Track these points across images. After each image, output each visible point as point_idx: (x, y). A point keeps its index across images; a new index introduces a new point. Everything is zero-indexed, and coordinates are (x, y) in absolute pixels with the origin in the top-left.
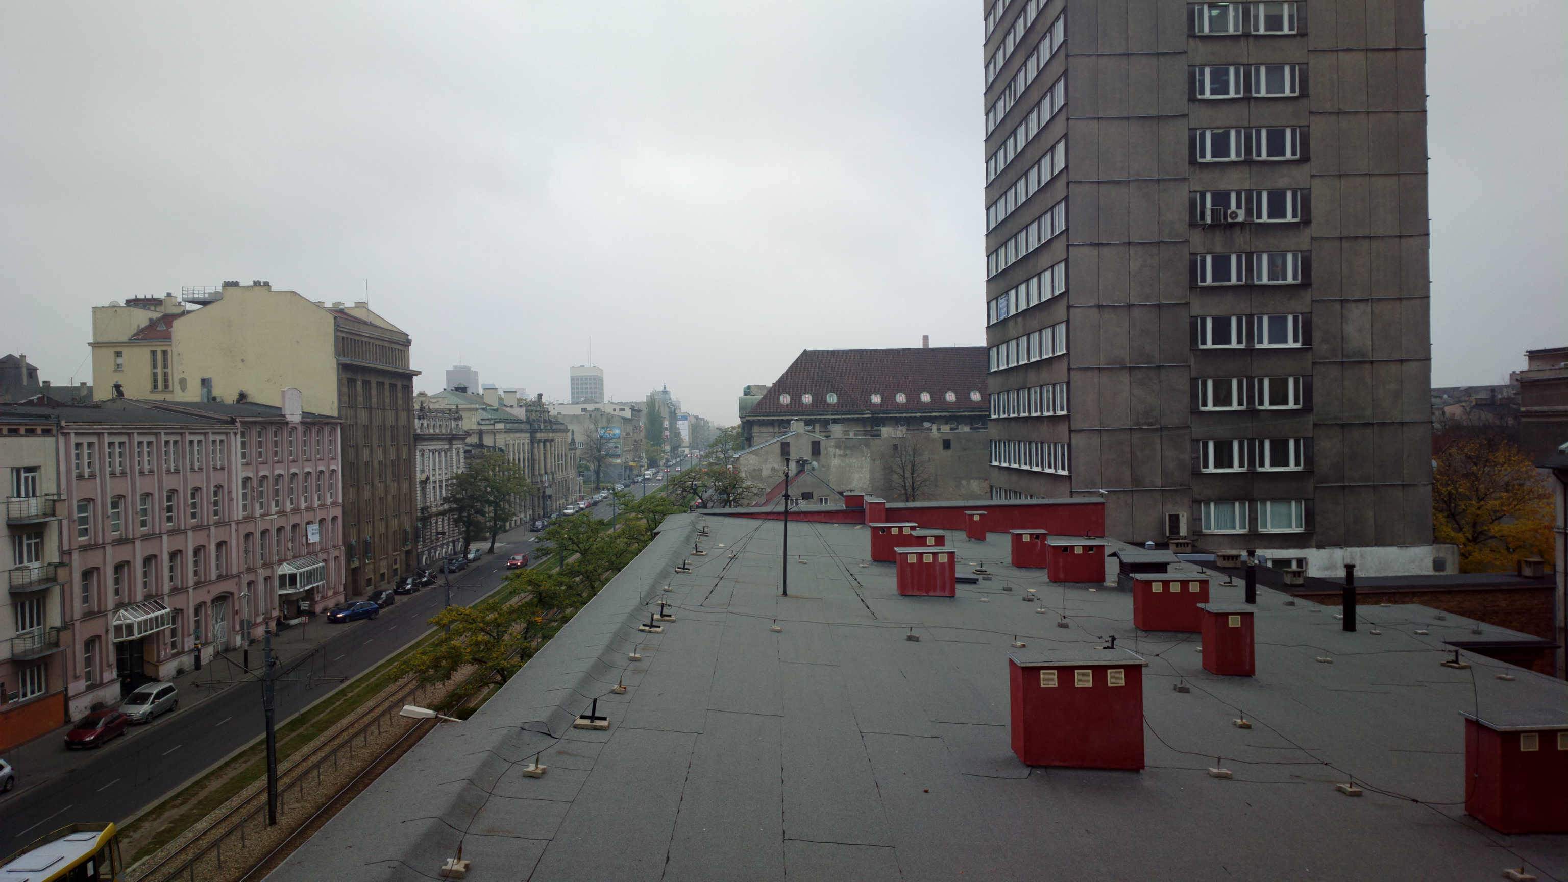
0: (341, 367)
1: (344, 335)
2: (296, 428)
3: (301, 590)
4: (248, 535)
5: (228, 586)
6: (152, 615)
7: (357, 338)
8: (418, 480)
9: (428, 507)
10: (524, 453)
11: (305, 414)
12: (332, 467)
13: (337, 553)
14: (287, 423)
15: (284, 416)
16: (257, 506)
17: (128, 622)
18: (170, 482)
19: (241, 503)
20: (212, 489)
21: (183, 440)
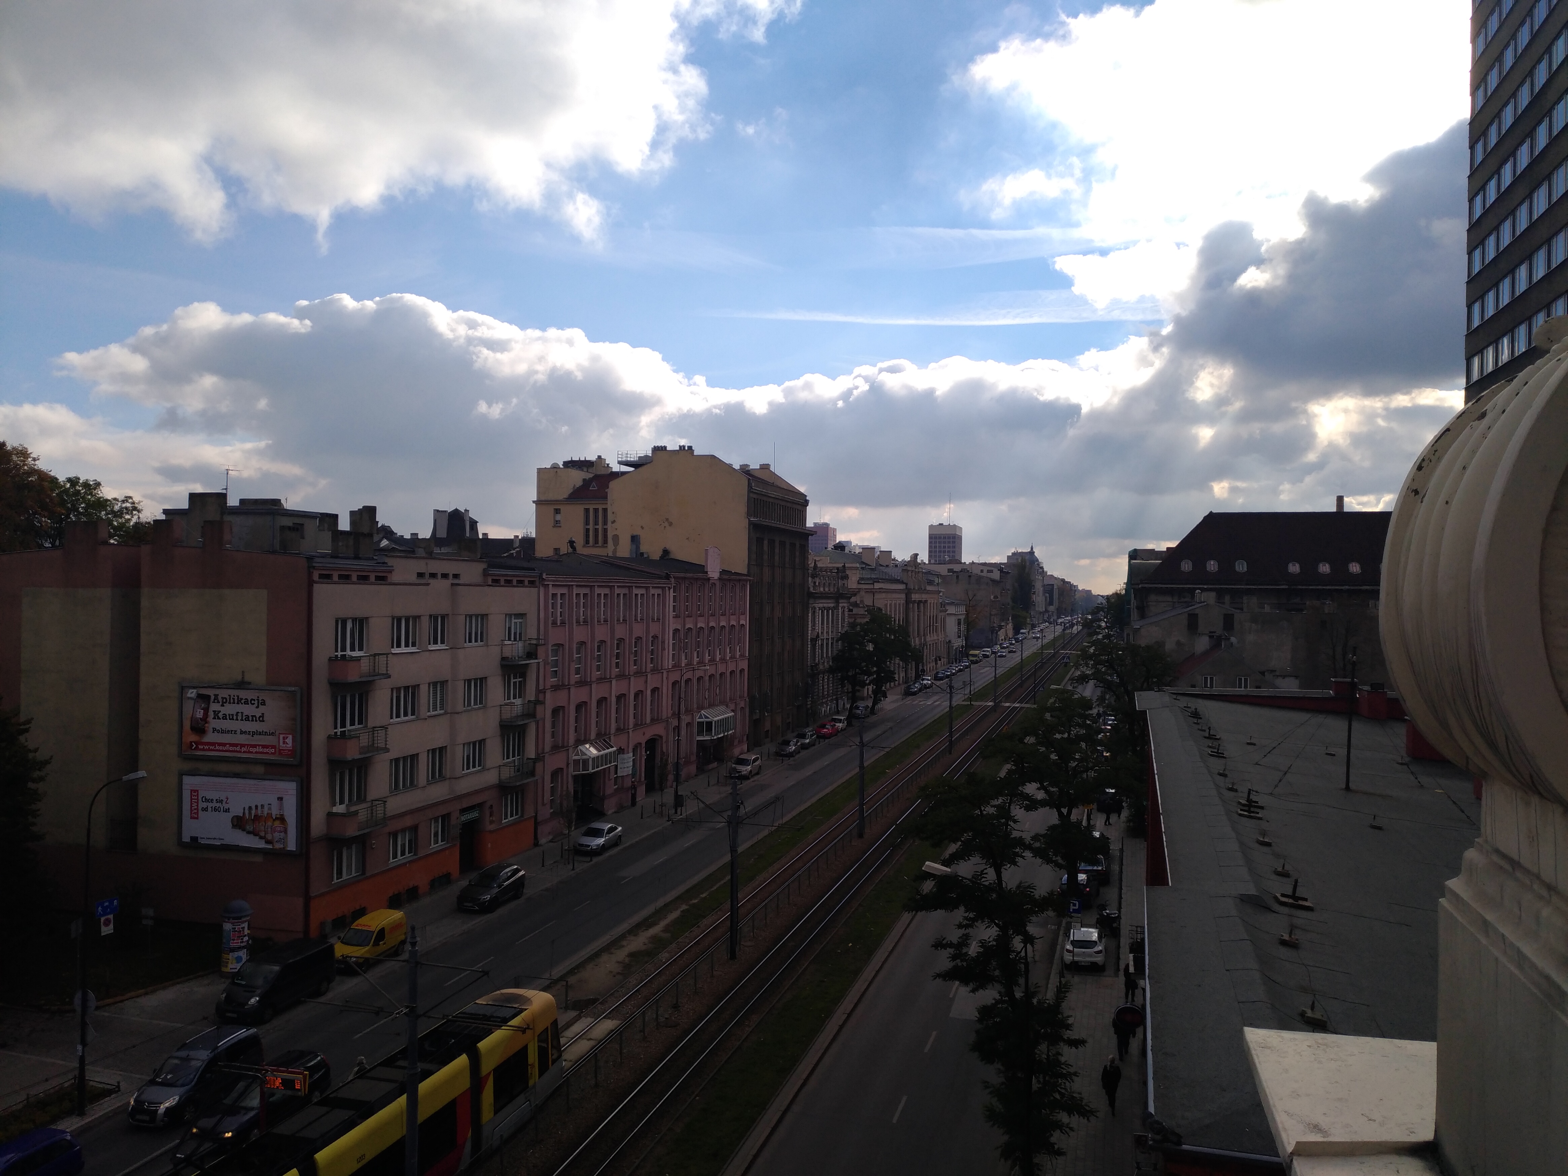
0: (752, 526)
1: (755, 496)
2: (715, 584)
3: (715, 737)
4: (674, 684)
5: (658, 730)
6: (603, 752)
7: (765, 499)
8: (809, 638)
9: (817, 664)
10: (899, 613)
11: (723, 572)
12: (742, 622)
13: (742, 704)
14: (709, 579)
15: (707, 572)
16: (683, 658)
17: (584, 757)
18: (620, 631)
19: (671, 652)
20: (651, 639)
21: (631, 592)
